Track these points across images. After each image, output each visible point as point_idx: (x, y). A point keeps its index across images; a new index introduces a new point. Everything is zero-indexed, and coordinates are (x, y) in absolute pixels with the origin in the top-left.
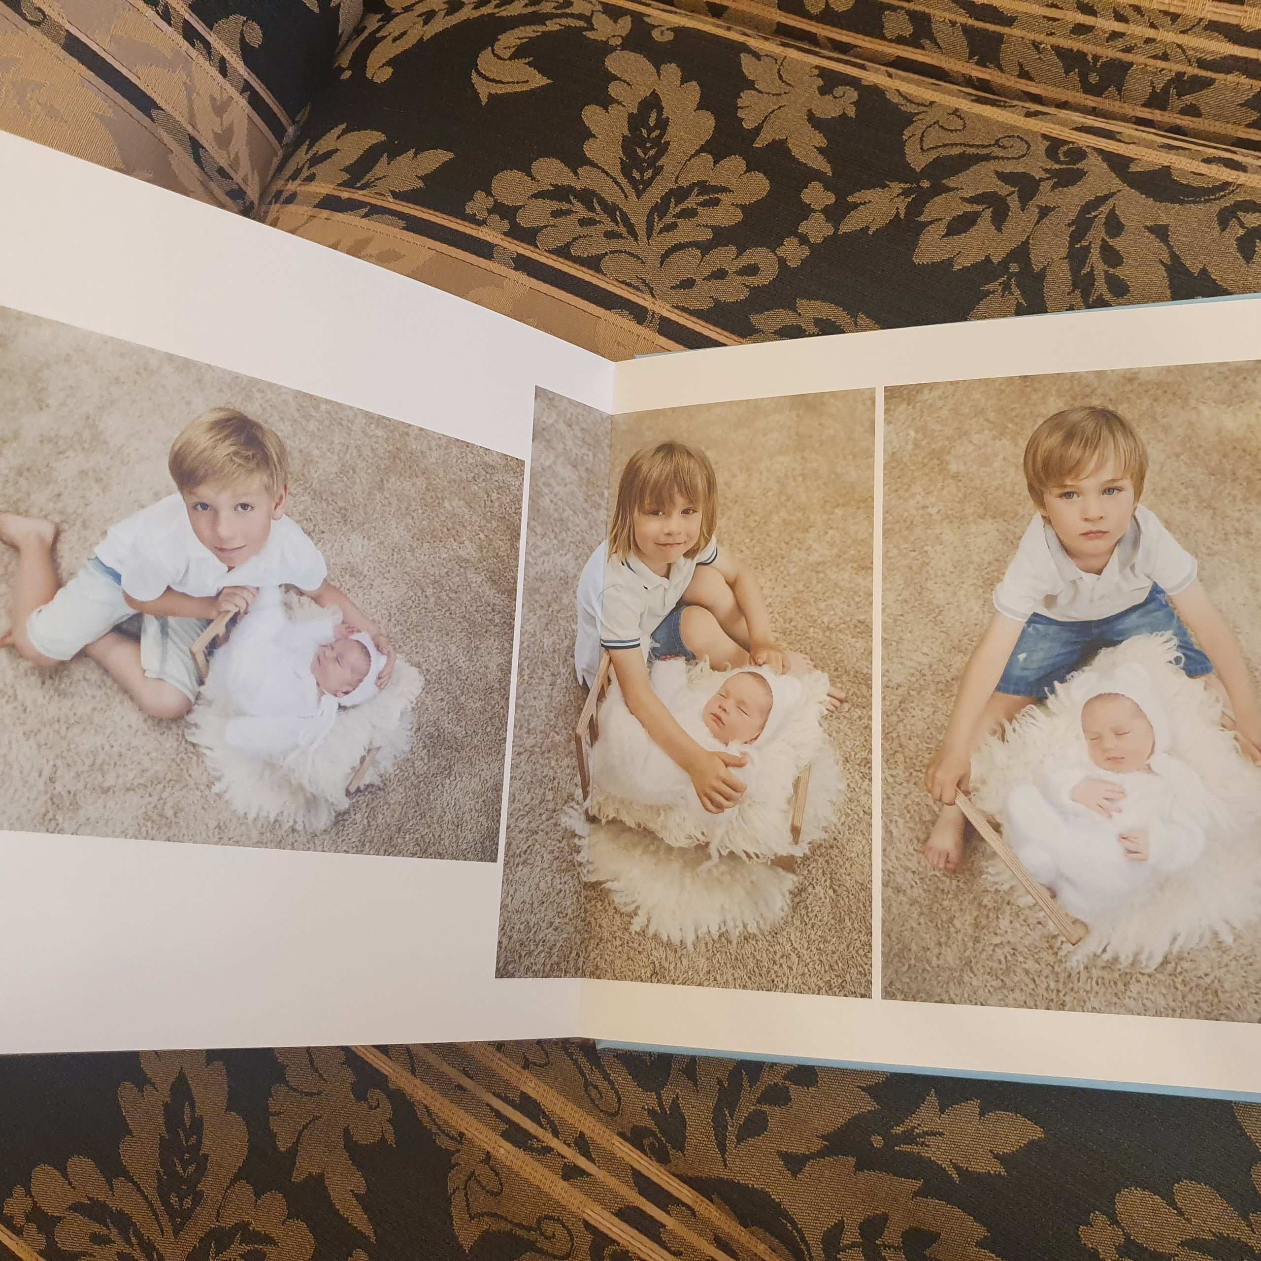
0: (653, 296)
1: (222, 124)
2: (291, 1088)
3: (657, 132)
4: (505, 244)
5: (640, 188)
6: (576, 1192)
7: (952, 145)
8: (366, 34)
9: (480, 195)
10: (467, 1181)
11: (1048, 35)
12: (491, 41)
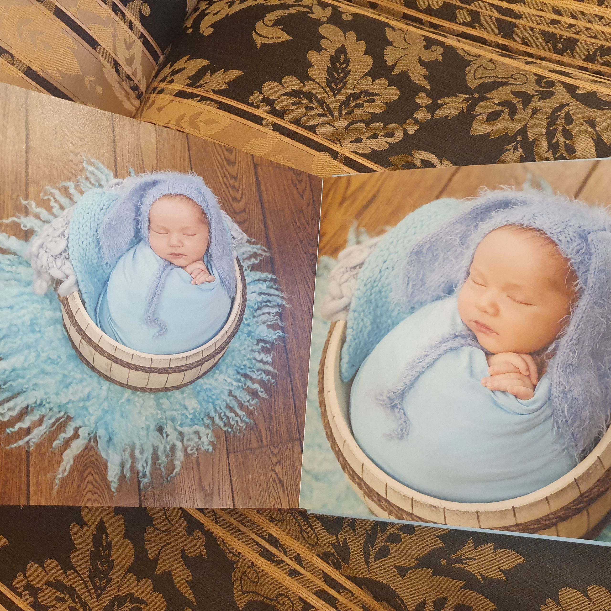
0: (341, 146)
1: (129, 54)
2: (156, 528)
3: (344, 66)
4: (268, 118)
5: (336, 92)
6: (295, 583)
7: (489, 77)
8: (200, 11)
9: (256, 93)
10: (241, 576)
11: (538, 24)
12: (262, 17)
